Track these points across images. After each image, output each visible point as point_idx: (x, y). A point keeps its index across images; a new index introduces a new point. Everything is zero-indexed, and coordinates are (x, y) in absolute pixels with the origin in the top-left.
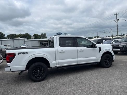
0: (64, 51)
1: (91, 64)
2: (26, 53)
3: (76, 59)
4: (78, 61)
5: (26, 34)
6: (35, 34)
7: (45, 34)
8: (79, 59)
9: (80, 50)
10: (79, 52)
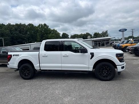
0: (46, 55)
1: (79, 72)
2: (17, 55)
3: (60, 65)
4: (61, 67)
5: (87, 33)
6: (95, 33)
7: (106, 32)
8: (63, 65)
9: (64, 55)
10: (63, 57)
